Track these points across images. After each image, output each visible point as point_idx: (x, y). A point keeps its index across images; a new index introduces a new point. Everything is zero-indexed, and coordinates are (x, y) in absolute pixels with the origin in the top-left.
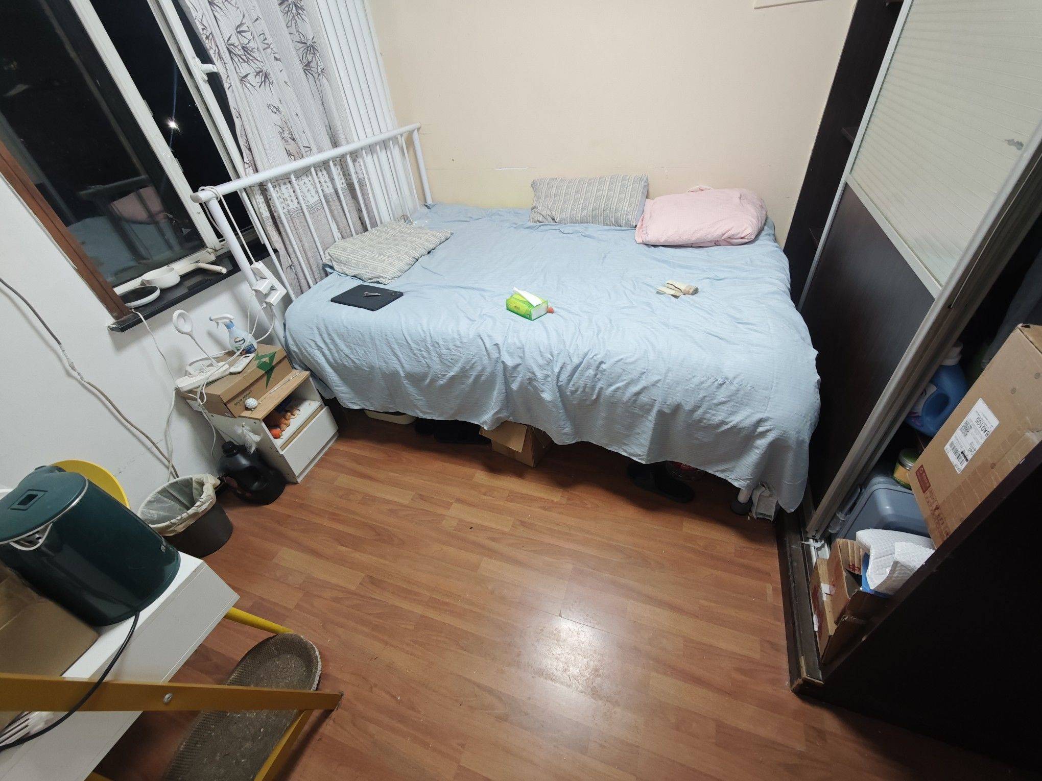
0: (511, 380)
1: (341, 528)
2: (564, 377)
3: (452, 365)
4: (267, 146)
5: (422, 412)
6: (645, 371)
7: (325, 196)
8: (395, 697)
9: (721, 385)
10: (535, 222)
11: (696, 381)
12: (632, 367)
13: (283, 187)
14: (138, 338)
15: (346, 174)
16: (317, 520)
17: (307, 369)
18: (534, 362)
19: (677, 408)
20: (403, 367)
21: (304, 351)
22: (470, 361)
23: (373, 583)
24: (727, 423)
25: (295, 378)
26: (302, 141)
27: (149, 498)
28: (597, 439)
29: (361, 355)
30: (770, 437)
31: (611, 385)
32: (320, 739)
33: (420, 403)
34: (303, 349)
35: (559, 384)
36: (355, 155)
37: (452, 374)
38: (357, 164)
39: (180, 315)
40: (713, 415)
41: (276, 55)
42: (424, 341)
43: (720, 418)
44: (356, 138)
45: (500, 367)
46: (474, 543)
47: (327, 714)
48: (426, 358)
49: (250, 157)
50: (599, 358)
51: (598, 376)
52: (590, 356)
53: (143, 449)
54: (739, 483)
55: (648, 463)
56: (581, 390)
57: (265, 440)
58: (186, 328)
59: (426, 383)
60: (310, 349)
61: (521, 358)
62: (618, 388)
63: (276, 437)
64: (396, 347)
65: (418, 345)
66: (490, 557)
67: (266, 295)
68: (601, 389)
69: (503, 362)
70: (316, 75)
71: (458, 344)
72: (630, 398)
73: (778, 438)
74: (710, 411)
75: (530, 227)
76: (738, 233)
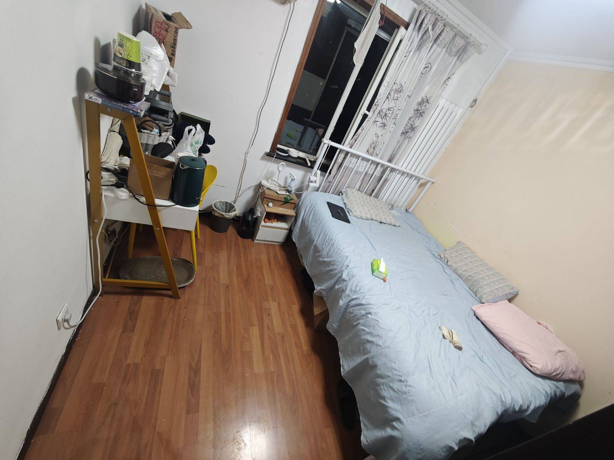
0: (338, 283)
1: (243, 265)
2: (353, 303)
3: (329, 257)
4: (362, 144)
5: (306, 263)
6: (381, 336)
7: (366, 173)
8: (185, 317)
9: (401, 381)
10: (439, 255)
11: (394, 365)
12: (378, 328)
13: (354, 159)
14: (268, 161)
15: (383, 172)
16: (242, 256)
17: (296, 214)
18: (351, 285)
19: (374, 367)
20: (317, 241)
21: (301, 207)
22: (335, 262)
23: (226, 287)
24: (385, 401)
25: (290, 212)
26: (377, 151)
27: (222, 201)
28: (341, 344)
29: (312, 225)
30: (395, 433)
31: (364, 326)
32: (162, 299)
33: (309, 260)
34: (301, 206)
35: (349, 303)
36: (393, 170)
37: (326, 260)
38: (391, 173)
39: (283, 165)
40: (384, 390)
41: (395, 122)
42: (331, 240)
43: (385, 395)
44: (401, 165)
45: (340, 274)
46: (262, 319)
47: (171, 297)
48: (325, 246)
49: (353, 142)
50: (372, 311)
51: (364, 317)
52: (370, 306)
53: (237, 187)
54: (364, 439)
55: (344, 377)
56: (353, 315)
57: (261, 217)
58: (280, 169)
59: (317, 255)
60: (303, 208)
61: (349, 279)
62: (364, 330)
63: (265, 222)
64: (323, 233)
65: (328, 239)
66: (259, 329)
67: (312, 182)
68: (360, 323)
69: (342, 274)
70: (406, 137)
71: (339, 252)
72: (364, 340)
73: (396, 438)
74: (385, 386)
75: (433, 254)
76: (530, 361)
